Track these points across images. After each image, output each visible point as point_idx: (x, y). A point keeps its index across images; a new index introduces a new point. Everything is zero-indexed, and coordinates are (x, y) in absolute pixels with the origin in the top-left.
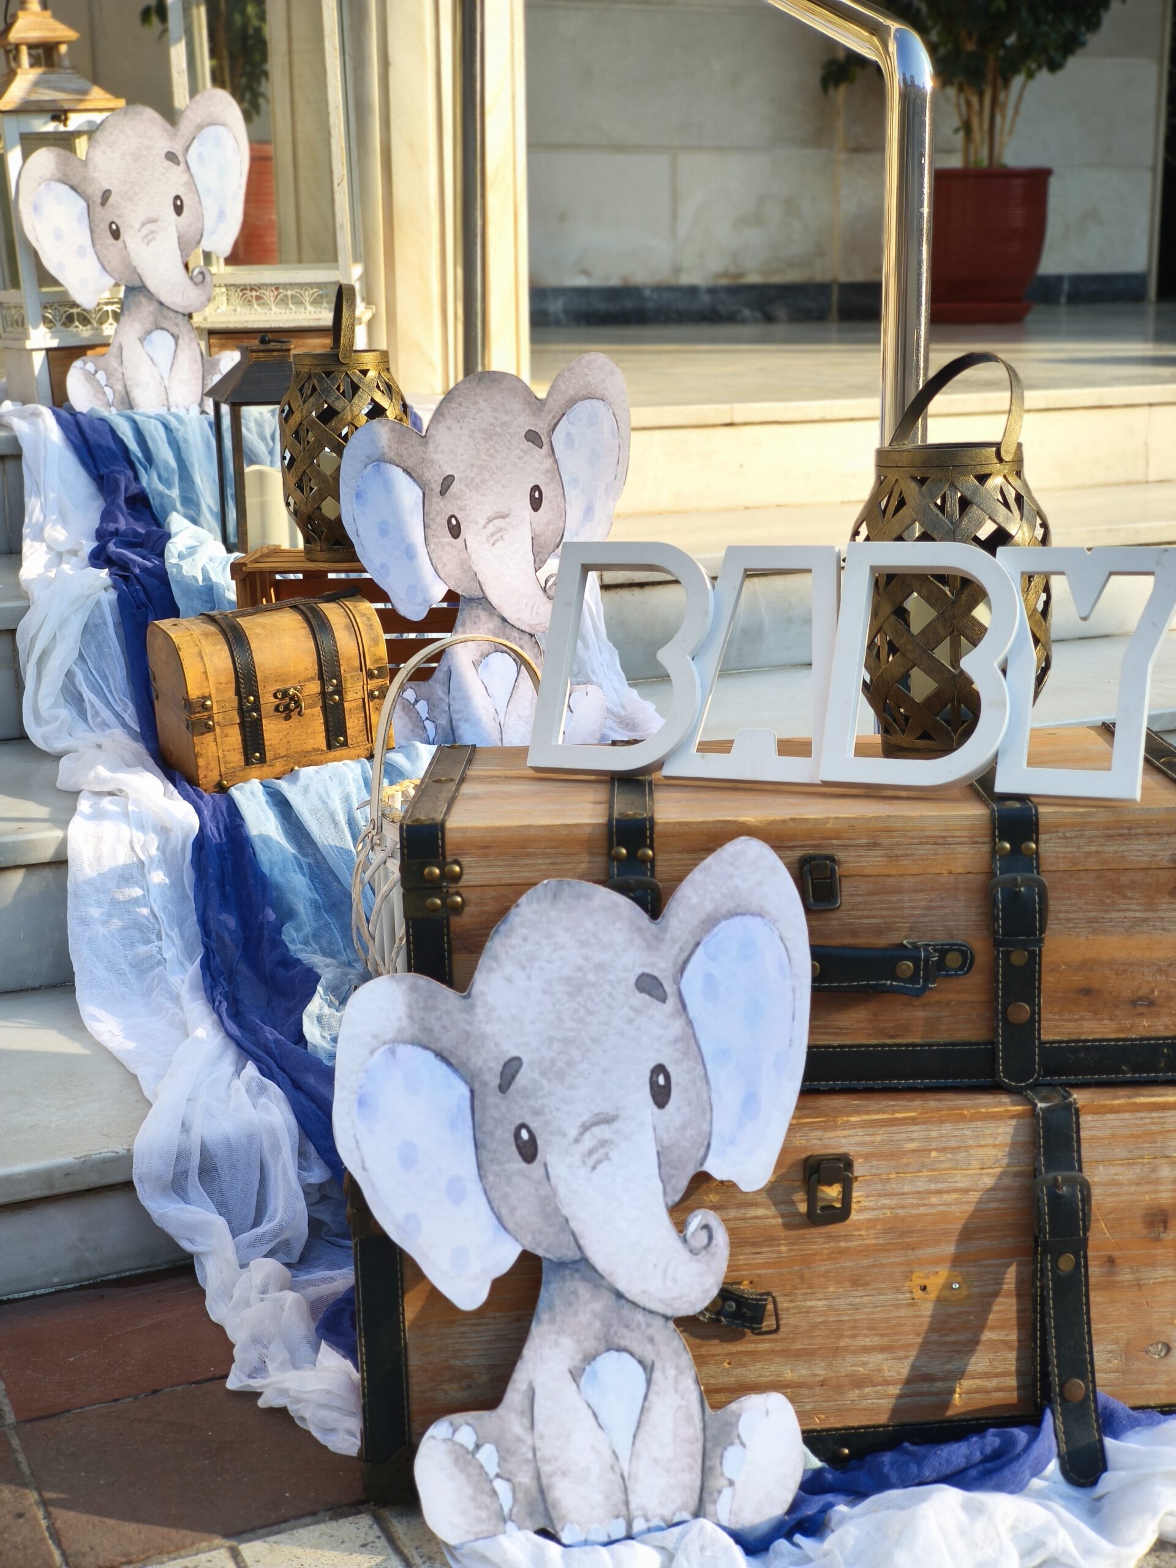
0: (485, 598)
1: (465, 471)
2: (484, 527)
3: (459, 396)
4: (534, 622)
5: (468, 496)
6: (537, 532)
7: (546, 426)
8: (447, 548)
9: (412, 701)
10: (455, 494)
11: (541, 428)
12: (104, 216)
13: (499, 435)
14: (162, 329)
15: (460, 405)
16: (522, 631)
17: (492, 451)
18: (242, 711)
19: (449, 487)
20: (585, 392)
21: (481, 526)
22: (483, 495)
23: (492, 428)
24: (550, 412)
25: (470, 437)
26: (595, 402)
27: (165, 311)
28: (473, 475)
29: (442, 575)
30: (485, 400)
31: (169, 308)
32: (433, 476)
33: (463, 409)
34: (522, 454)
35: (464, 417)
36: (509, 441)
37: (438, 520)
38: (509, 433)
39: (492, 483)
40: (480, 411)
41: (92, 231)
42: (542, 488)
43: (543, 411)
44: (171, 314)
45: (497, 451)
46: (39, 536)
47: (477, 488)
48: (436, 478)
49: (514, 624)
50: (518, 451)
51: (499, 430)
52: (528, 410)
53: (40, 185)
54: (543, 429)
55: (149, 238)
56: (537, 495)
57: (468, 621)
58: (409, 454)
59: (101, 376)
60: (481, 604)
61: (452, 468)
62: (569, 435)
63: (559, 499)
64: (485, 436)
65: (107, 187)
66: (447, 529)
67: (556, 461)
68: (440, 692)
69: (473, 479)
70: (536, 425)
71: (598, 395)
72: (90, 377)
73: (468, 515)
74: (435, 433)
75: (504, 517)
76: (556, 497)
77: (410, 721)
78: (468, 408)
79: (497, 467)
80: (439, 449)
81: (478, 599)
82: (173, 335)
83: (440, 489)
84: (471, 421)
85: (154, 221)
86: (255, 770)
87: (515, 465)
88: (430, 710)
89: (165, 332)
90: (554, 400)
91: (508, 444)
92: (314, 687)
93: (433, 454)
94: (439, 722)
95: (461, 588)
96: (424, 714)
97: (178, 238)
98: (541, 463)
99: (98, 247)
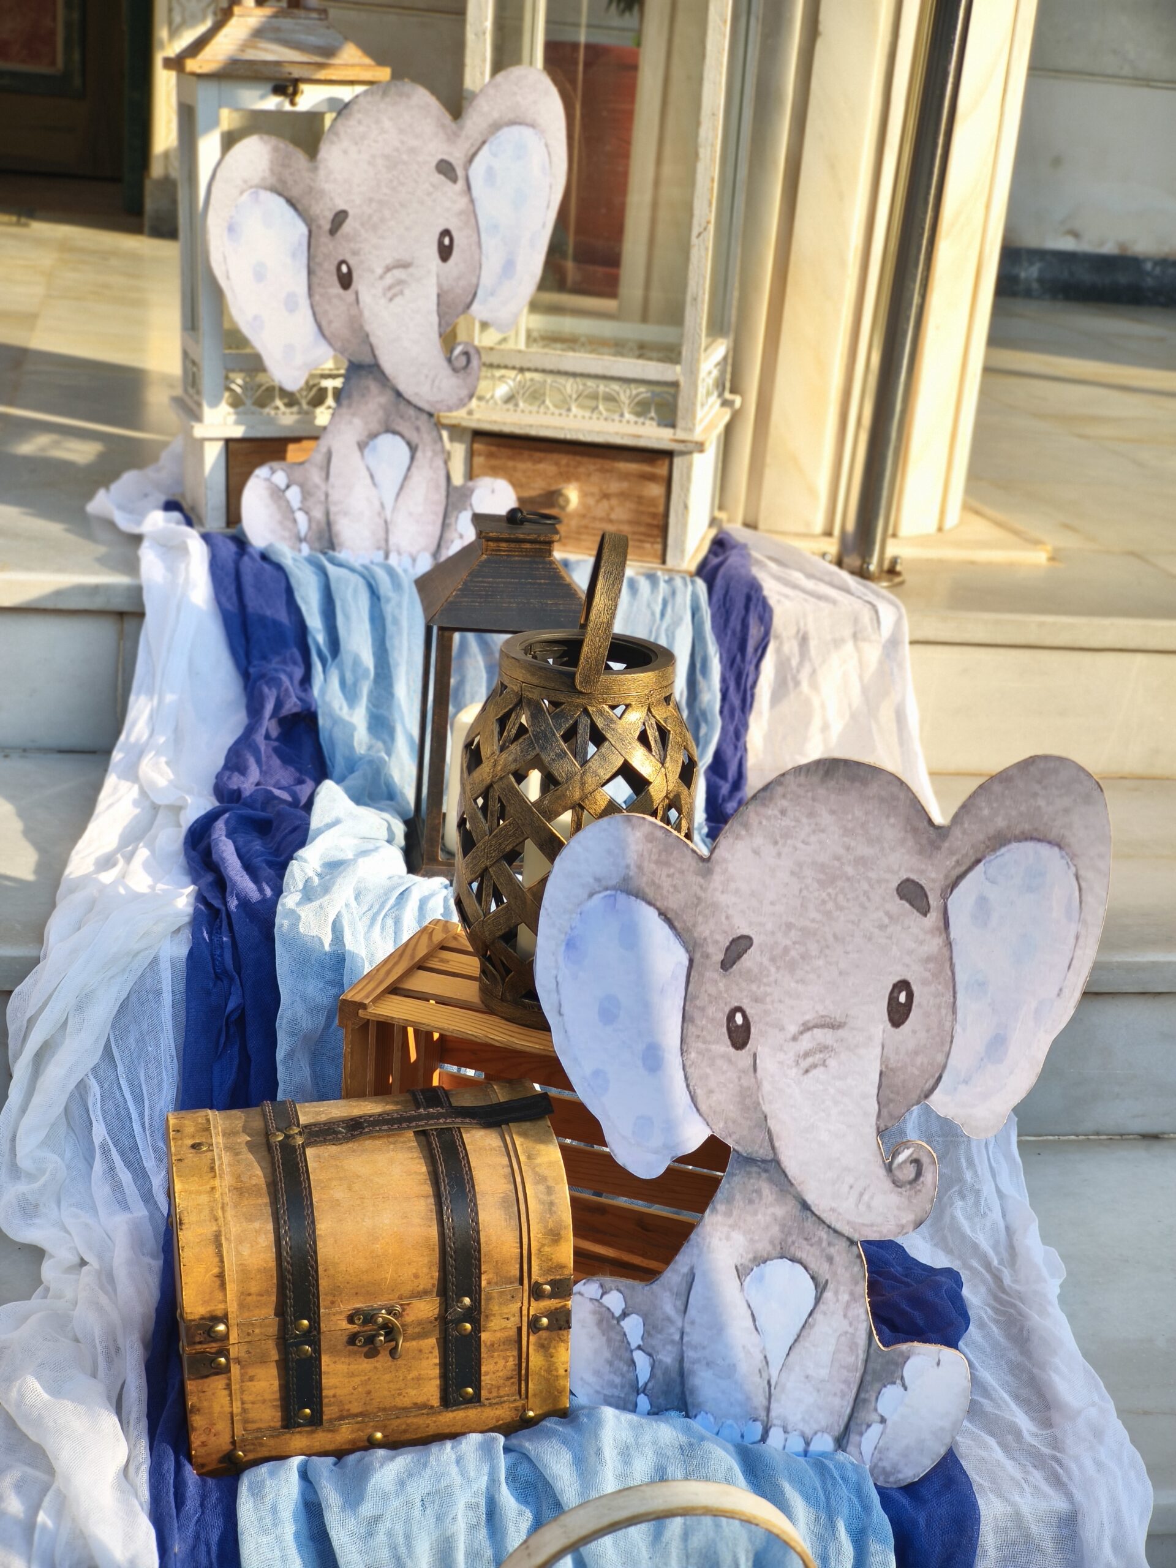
0: (777, 1162)
1: (773, 933)
2: (795, 1039)
3: (784, 796)
4: (860, 1221)
5: (772, 979)
6: (892, 1064)
7: (942, 876)
8: (719, 1062)
9: (617, 1313)
10: (749, 971)
11: (931, 878)
12: (333, 250)
13: (848, 879)
14: (395, 432)
15: (783, 812)
16: (835, 1231)
17: (830, 906)
18: (285, 1341)
19: (739, 957)
20: (1027, 827)
21: (789, 1036)
22: (802, 981)
23: (837, 864)
24: (952, 852)
25: (792, 873)
26: (1044, 850)
27: (403, 406)
28: (788, 942)
29: (703, 1107)
30: (832, 812)
31: (409, 402)
32: (712, 932)
33: (787, 822)
34: (886, 920)
35: (787, 835)
36: (865, 893)
37: (711, 1011)
38: (869, 880)
39: (820, 962)
40: (819, 829)
41: (310, 272)
42: (914, 988)
43: (938, 848)
44: (412, 412)
45: (840, 908)
46: (131, 773)
47: (792, 967)
48: (718, 937)
49: (823, 1216)
50: (881, 914)
51: (850, 870)
52: (910, 843)
53: (242, 193)
54: (934, 881)
55: (394, 291)
56: (902, 998)
57: (738, 1196)
58: (674, 886)
59: (294, 495)
60: (766, 1171)
61: (751, 924)
62: (982, 902)
63: (943, 1011)
64: (822, 876)
65: (342, 206)
66: (725, 1030)
67: (949, 944)
68: (669, 1306)
69: (786, 950)
70: (922, 872)
71: (1052, 835)
72: (278, 494)
73: (766, 1012)
74: (728, 856)
75: (834, 1026)
76: (939, 1007)
77: (609, 1346)
78: (797, 820)
79: (835, 936)
80: (732, 886)
81: (764, 1161)
82: (409, 444)
83: (721, 957)
84: (800, 845)
85: (405, 265)
86: (299, 1440)
87: (870, 939)
88: (647, 1334)
89: (398, 439)
90: (964, 832)
91: (863, 899)
92: (426, 1309)
93: (718, 894)
94: (660, 1357)
95: (734, 1137)
96: (635, 1339)
97: (439, 296)
98: (922, 943)
99: (317, 298)
